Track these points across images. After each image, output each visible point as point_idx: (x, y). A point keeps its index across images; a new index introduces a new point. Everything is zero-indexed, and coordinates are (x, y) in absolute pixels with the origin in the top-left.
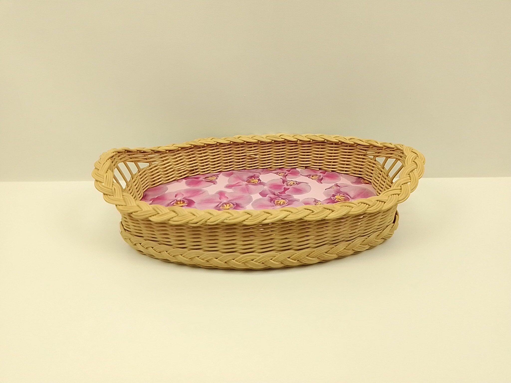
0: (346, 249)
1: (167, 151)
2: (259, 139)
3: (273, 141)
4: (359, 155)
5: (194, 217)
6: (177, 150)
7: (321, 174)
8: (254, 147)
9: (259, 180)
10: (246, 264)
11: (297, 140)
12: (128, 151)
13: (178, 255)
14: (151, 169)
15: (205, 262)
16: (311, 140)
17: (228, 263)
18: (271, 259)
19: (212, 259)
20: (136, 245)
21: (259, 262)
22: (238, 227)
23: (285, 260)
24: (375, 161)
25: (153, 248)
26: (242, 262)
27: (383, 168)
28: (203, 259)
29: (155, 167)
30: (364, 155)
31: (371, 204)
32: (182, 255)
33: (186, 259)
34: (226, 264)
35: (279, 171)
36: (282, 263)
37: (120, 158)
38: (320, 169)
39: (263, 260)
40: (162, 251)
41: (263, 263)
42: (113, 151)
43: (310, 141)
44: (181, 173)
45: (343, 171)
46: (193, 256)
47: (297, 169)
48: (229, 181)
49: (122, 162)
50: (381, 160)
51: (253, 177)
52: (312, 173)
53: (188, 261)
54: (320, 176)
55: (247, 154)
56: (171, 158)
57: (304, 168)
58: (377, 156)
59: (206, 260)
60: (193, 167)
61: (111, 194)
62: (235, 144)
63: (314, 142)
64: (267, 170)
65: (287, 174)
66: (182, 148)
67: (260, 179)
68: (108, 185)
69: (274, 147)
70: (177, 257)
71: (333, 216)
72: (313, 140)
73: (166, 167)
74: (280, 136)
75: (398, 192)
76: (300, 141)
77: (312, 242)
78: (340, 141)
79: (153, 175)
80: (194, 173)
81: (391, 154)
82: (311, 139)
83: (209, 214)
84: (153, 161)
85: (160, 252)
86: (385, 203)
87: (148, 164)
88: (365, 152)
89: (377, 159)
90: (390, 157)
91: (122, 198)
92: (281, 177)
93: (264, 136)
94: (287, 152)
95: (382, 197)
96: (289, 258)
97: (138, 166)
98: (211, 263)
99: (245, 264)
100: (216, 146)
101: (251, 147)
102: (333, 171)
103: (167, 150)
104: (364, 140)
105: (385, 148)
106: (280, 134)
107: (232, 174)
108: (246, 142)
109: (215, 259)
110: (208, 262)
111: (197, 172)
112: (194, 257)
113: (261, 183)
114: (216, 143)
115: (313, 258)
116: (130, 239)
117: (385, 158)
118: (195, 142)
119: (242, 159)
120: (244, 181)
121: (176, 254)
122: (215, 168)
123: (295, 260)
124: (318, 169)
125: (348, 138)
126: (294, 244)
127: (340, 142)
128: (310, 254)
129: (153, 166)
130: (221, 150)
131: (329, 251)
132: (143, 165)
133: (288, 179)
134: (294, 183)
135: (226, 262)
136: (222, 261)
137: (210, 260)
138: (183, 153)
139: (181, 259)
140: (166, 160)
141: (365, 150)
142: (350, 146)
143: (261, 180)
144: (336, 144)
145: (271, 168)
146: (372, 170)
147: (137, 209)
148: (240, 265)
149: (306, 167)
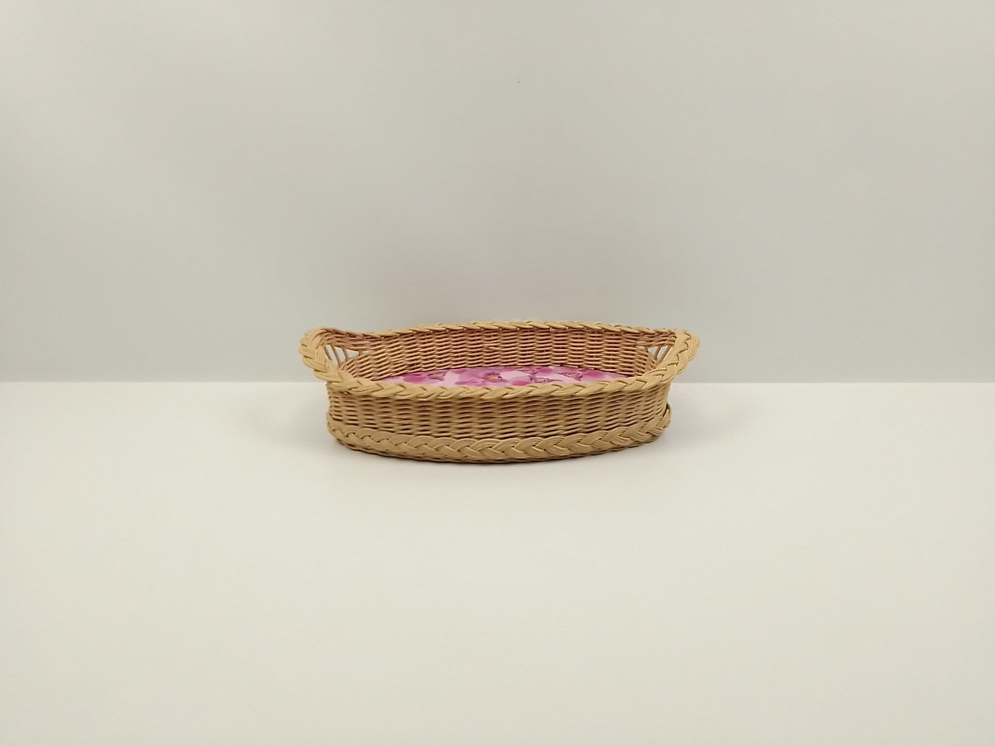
0: (604, 439)
1: (383, 338)
2: (500, 326)
3: (518, 329)
4: (628, 346)
5: (424, 391)
6: (394, 337)
7: (580, 372)
8: (494, 336)
9: (499, 377)
10: (483, 452)
11: (549, 327)
12: (337, 333)
13: (400, 443)
14: (361, 359)
15: (434, 450)
16: (567, 328)
17: (461, 450)
18: (513, 447)
19: (442, 446)
20: (348, 437)
21: (499, 449)
22: (476, 406)
23: (529, 447)
24: (647, 352)
25: (370, 436)
26: (478, 450)
27: (656, 359)
28: (431, 447)
29: (366, 357)
30: (634, 346)
31: (629, 383)
32: (406, 443)
33: (411, 447)
34: (459, 453)
35: (527, 368)
36: (526, 453)
37: (327, 338)
38: (579, 366)
39: (503, 448)
40: (381, 440)
41: (503, 452)
42: (322, 328)
43: (565, 329)
44: (397, 367)
45: (608, 368)
46: (420, 443)
47: (550, 367)
48: (460, 378)
49: (329, 344)
50: (652, 350)
51: (493, 374)
52: (569, 371)
53: (412, 450)
54: (579, 374)
55: (485, 345)
56: (385, 348)
57: (559, 365)
58: (649, 346)
59: (435, 448)
60: (413, 360)
61: (324, 371)
62: (471, 331)
63: (570, 329)
64: (510, 367)
65: (535, 372)
66: (402, 334)
67: (501, 376)
68: (319, 361)
69: (520, 336)
70: (400, 446)
71: (583, 392)
72: (570, 328)
73: (379, 359)
74: (528, 322)
75: (663, 372)
76: (553, 328)
77: (561, 426)
78: (603, 328)
79: (362, 367)
80: (414, 369)
81: (665, 340)
82: (567, 326)
83: (442, 389)
84: (364, 350)
85: (378, 442)
86: (646, 382)
87: (357, 353)
88: (634, 341)
89: (649, 349)
90: (663, 345)
91: (337, 374)
92: (528, 374)
93: (508, 322)
94: (536, 345)
95: (643, 377)
96: (534, 446)
97: (346, 354)
98: (442, 452)
99: (481, 453)
100: (444, 334)
101: (490, 336)
102: (596, 369)
103: (382, 336)
104: (633, 328)
105: (658, 334)
106: (527, 321)
107: (464, 371)
108: (484, 328)
109: (447, 447)
110: (438, 450)
111: (417, 368)
112: (421, 445)
113: (501, 380)
114: (444, 329)
115: (563, 447)
116: (340, 430)
117: (657, 347)
118: (418, 327)
119: (478, 352)
120: (480, 378)
121: (398, 442)
122: (441, 363)
123: (541, 449)
124: (577, 367)
125: (613, 325)
126: (540, 429)
127: (603, 330)
128: (559, 442)
129: (364, 355)
130: (451, 338)
131: (581, 440)
132: (352, 354)
133: (537, 376)
134: (544, 381)
135: (459, 451)
136: (454, 449)
137: (439, 447)
138: (401, 342)
139: (405, 448)
140: (380, 349)
141: (635, 339)
142: (616, 335)
143: (501, 378)
144: (599, 332)
145: (514, 365)
146: (644, 364)
147: (357, 385)
148: (475, 453)
149: (562, 365)
